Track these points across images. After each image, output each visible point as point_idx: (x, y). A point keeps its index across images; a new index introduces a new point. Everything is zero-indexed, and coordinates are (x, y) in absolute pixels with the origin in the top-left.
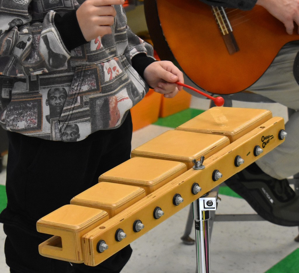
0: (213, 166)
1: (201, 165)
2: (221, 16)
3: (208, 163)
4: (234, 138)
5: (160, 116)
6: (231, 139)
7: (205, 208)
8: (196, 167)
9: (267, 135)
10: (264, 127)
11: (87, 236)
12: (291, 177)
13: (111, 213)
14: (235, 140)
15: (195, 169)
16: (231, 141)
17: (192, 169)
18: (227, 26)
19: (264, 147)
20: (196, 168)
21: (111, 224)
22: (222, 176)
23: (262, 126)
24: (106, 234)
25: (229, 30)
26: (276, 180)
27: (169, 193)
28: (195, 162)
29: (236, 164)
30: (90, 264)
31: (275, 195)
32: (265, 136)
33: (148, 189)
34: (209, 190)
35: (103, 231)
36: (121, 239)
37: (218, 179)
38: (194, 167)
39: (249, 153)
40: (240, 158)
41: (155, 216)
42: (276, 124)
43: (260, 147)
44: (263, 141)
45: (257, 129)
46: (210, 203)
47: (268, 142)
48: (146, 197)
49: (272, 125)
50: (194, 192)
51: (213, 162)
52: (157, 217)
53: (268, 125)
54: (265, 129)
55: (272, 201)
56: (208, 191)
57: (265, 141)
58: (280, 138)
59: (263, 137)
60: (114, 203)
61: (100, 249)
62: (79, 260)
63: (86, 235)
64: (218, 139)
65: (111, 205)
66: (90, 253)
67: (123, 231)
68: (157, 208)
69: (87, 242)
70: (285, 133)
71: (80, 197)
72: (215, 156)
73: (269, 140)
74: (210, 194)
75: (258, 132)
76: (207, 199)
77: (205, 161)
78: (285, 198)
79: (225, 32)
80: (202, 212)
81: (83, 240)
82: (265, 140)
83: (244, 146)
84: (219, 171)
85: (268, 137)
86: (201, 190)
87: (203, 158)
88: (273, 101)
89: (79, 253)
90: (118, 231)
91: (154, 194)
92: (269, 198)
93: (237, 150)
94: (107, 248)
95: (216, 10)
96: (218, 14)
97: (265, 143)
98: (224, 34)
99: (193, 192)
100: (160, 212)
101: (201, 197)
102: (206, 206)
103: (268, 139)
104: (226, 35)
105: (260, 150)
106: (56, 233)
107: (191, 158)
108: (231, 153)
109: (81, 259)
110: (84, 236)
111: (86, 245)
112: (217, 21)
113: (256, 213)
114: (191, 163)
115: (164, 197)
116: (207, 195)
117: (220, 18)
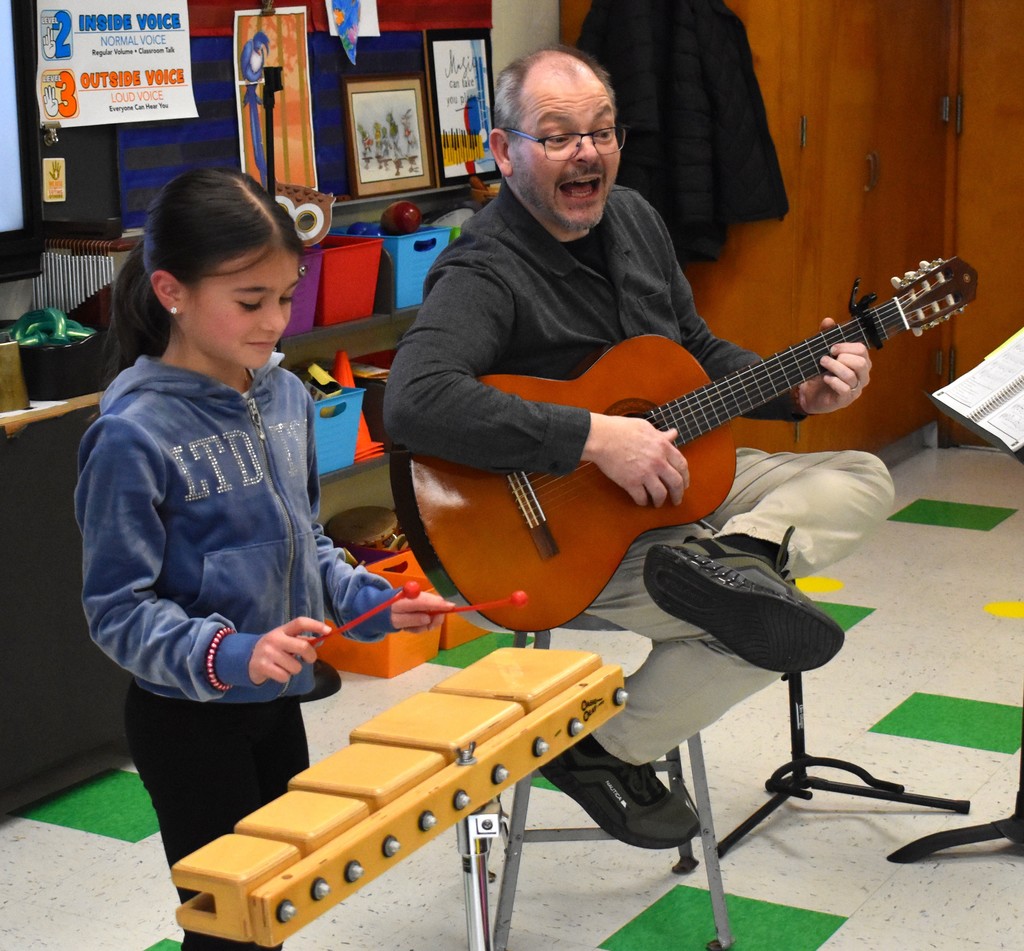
0: (491, 758)
1: (471, 758)
2: (525, 495)
3: (483, 753)
4: (531, 705)
5: (442, 647)
6: (528, 708)
7: (479, 833)
8: (462, 761)
9: (593, 698)
10: (586, 685)
11: (259, 893)
12: (663, 758)
13: (305, 848)
14: (534, 709)
15: (459, 765)
16: (527, 711)
17: (454, 764)
18: (537, 512)
19: (586, 720)
20: (461, 763)
21: (304, 869)
22: (508, 775)
23: (583, 682)
24: (293, 888)
25: (540, 519)
26: (630, 766)
27: (412, 810)
28: (459, 752)
29: (535, 753)
30: (265, 944)
31: (629, 794)
32: (588, 700)
33: (374, 804)
34: (487, 801)
35: (288, 882)
36: (322, 897)
37: (501, 781)
38: (458, 760)
39: (559, 732)
40: (543, 741)
41: (386, 852)
42: (608, 679)
43: (578, 721)
44: (584, 710)
45: (573, 688)
46: (487, 825)
47: (594, 710)
48: (369, 818)
49: (601, 679)
50: (458, 805)
51: (493, 751)
52: (388, 854)
53: (594, 680)
54: (587, 689)
55: (624, 803)
56: (483, 803)
57: (589, 709)
58: (616, 702)
59: (584, 702)
60: (310, 830)
61: (283, 917)
62: (246, 935)
63: (257, 890)
64: (504, 709)
65: (305, 835)
66: (265, 923)
67: (325, 882)
68: (389, 838)
69: (259, 904)
70: (624, 695)
71: (252, 820)
72: (496, 739)
73: (595, 708)
74: (488, 809)
75: (576, 693)
76: (482, 818)
77: (477, 751)
78: (648, 798)
79: (533, 522)
80: (475, 841)
81: (252, 901)
82: (588, 706)
83: (550, 720)
84: (503, 767)
85: (594, 702)
86: (470, 801)
87: (474, 745)
88: (621, 629)
89: (245, 923)
90: (317, 882)
91: (382, 812)
92: (620, 798)
93: (536, 728)
94: (294, 914)
95: (517, 486)
96: (520, 493)
97: (589, 714)
98: (532, 527)
99: (456, 806)
100: (394, 845)
101: (472, 814)
102: (481, 830)
103: (593, 706)
104: (536, 527)
105: (578, 725)
106: (204, 888)
107: (453, 744)
108: (525, 733)
109: (250, 935)
110: (253, 894)
111: (257, 909)
112: (518, 504)
113: (598, 826)
114: (453, 755)
115: (403, 816)
116: (482, 810)
117: (523, 500)
